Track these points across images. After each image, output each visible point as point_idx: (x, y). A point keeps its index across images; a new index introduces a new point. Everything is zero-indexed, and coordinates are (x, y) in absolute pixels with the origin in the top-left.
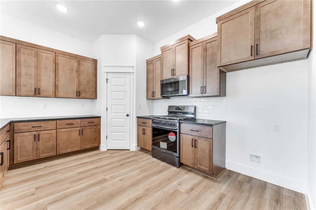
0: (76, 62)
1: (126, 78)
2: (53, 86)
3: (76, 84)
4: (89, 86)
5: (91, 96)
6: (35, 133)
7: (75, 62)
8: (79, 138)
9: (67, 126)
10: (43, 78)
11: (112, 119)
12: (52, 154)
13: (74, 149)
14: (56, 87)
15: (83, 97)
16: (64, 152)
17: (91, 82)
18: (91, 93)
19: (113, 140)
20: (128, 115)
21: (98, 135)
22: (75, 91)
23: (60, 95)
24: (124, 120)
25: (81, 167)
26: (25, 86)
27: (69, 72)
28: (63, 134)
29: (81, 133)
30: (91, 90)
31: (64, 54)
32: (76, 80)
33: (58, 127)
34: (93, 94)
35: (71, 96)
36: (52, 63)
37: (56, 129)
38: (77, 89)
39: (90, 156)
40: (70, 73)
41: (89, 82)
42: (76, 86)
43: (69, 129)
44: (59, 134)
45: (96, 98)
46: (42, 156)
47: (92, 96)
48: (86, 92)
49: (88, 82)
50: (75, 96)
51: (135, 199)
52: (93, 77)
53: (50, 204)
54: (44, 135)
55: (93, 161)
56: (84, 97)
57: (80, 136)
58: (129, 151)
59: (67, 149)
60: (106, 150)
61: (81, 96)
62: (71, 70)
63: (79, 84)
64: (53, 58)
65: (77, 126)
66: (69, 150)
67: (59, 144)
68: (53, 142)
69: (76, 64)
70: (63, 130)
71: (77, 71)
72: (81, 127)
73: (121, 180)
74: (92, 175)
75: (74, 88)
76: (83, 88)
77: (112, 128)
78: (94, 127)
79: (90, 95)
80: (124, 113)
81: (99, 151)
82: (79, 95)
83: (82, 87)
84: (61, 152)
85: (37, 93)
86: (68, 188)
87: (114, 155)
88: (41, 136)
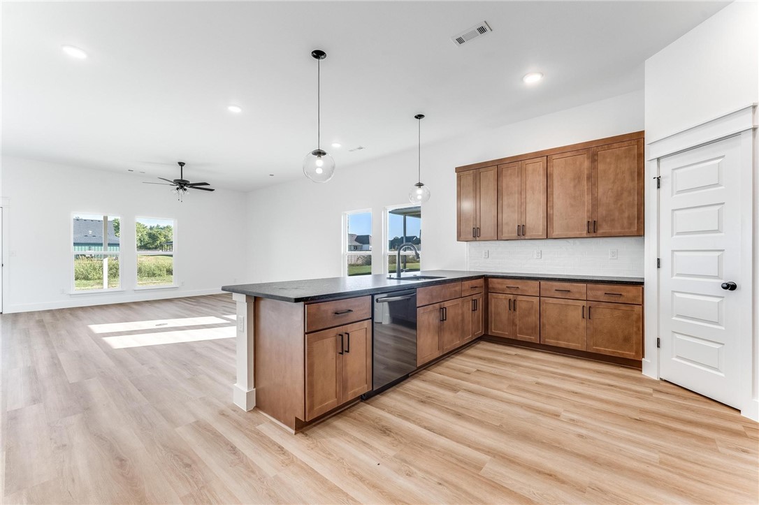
0: (588, 158)
1: (723, 157)
2: (543, 217)
3: (587, 205)
4: (621, 205)
5: (627, 230)
6: (511, 297)
7: (586, 159)
8: (583, 323)
9: (558, 295)
10: (530, 207)
11: (673, 292)
12: (534, 339)
13: (573, 345)
14: (548, 218)
15: (603, 233)
16: (552, 342)
17: (625, 194)
18: (625, 222)
19: (678, 357)
20: (732, 287)
21: (635, 329)
22: (586, 223)
23: (555, 233)
24: (718, 300)
25: (554, 378)
26: (507, 224)
27: (572, 185)
28: (552, 308)
29: (588, 313)
30: (626, 215)
31: (562, 151)
32: (587, 198)
33: (543, 293)
34: (631, 224)
35: (577, 233)
36: (541, 177)
37: (540, 296)
38: (589, 217)
39: (599, 372)
40: (575, 186)
41: (622, 194)
42: (588, 211)
43: (562, 301)
44: (543, 306)
45: (640, 233)
46: (520, 337)
47: (629, 228)
48: (613, 220)
49: (618, 197)
50: (585, 233)
51: (549, 472)
52: (633, 180)
53: (465, 390)
54: (522, 302)
55: (590, 381)
56: (605, 233)
57: (585, 320)
58: (736, 414)
59: (558, 340)
60: (655, 378)
61: (600, 231)
62: (577, 178)
63: (595, 204)
64: (543, 167)
65: (577, 296)
66: (562, 344)
67: (544, 325)
68: (534, 319)
69: (586, 164)
70: (551, 300)
71: (589, 178)
72: (587, 300)
73: (581, 436)
74: (549, 397)
75: (583, 216)
76: (604, 213)
77: (674, 318)
78: (623, 307)
79: (622, 227)
80: (717, 277)
81: (639, 372)
82: (593, 229)
83: (602, 211)
84: (548, 342)
85: (522, 233)
86: (498, 390)
87: (656, 395)
88: (517, 303)
